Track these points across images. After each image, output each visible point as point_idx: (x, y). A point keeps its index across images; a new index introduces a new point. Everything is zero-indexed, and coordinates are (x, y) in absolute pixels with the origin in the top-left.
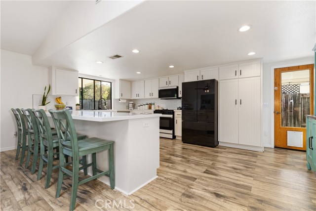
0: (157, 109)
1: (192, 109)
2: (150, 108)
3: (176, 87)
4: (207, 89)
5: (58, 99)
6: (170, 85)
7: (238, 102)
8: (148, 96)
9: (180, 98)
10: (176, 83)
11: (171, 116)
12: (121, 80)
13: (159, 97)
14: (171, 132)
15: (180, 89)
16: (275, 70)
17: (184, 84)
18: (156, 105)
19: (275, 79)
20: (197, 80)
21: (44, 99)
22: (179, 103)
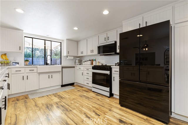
3: (114, 42)
5: (4, 55)
6: (108, 41)
8: (89, 53)
9: (118, 54)
10: (114, 38)
11: (108, 72)
12: (67, 39)
14: (108, 89)
18: (97, 61)
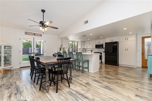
0: (95, 52)
1: (108, 52)
2: (92, 52)
3: (102, 44)
4: (115, 44)
5: (64, 49)
6: (100, 43)
7: (126, 50)
8: (91, 47)
9: (104, 48)
11: (101, 55)
12: (81, 41)
13: (96, 47)
15: (104, 45)
16: (142, 37)
17: (106, 43)
18: (94, 50)
19: (142, 41)
20: (111, 42)
21: (61, 49)
22: (104, 50)
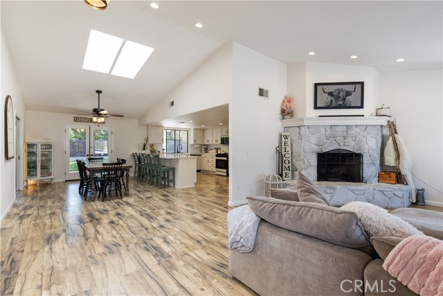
2: (217, 152)
5: (152, 146)
8: (214, 142)
11: (225, 159)
12: (194, 129)
13: (221, 144)
14: (225, 171)
21: (145, 146)
